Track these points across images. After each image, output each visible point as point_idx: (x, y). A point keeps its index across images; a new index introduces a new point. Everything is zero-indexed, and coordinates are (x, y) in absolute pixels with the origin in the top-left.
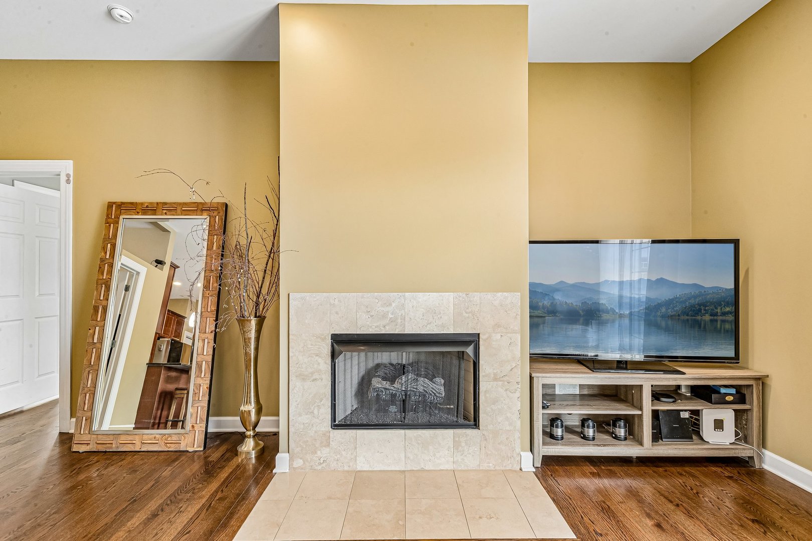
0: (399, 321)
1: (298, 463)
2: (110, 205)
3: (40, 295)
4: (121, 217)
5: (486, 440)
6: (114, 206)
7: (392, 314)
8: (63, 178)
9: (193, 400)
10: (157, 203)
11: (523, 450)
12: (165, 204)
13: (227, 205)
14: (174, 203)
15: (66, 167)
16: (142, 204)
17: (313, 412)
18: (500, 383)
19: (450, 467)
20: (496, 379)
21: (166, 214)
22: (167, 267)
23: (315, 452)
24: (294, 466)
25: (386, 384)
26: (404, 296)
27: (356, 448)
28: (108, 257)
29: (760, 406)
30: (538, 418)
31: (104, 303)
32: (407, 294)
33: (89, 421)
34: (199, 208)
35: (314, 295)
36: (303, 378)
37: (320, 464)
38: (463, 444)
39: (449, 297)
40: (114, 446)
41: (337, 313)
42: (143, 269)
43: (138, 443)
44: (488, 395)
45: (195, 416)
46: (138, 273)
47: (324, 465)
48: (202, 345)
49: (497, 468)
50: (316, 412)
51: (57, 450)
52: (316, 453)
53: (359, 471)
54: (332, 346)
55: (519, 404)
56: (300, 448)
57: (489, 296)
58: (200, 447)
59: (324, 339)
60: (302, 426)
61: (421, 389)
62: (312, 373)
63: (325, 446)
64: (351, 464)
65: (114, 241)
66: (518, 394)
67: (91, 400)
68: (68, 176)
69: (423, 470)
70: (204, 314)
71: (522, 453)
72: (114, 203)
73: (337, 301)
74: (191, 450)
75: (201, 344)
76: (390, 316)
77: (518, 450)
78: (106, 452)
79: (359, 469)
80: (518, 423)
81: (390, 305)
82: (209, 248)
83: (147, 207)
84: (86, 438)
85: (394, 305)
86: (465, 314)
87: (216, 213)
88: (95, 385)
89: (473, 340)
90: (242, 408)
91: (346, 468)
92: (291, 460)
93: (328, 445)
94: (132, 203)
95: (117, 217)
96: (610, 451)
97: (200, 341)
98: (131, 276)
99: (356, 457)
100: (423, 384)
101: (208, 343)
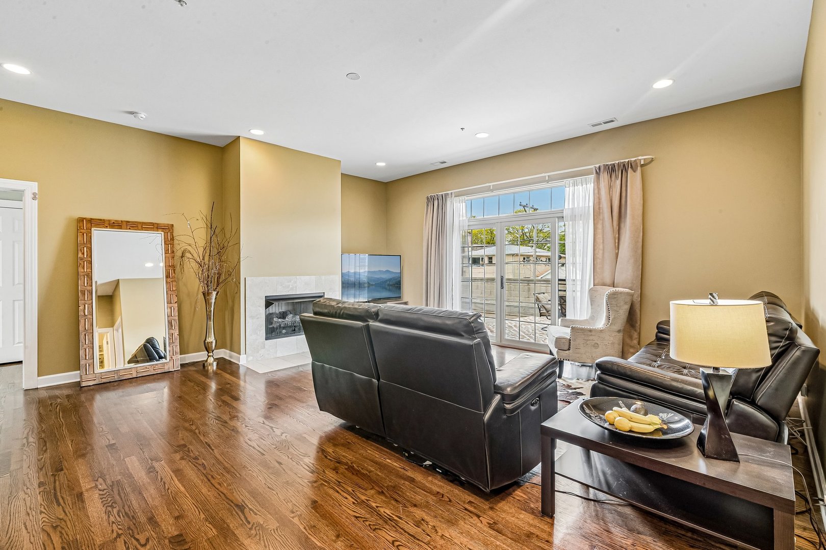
2: (81, 220)
4: (93, 229)
6: (85, 220)
8: (28, 195)
9: (169, 343)
10: (122, 221)
12: (128, 222)
13: (172, 226)
14: (136, 222)
15: (31, 187)
16: (109, 221)
17: (257, 333)
21: (130, 229)
27: (276, 347)
28: (85, 256)
31: (89, 288)
33: (92, 366)
34: (157, 227)
36: (252, 317)
40: (116, 377)
41: (268, 286)
43: (134, 373)
45: (171, 351)
47: (262, 357)
48: (170, 311)
50: (259, 333)
52: (259, 352)
54: (266, 302)
56: (251, 351)
58: (178, 368)
59: (262, 299)
60: (252, 341)
62: (257, 315)
63: (262, 349)
64: (275, 355)
65: (89, 246)
67: (91, 352)
68: (34, 194)
69: (304, 352)
70: (168, 292)
72: (85, 218)
74: (172, 370)
78: (109, 382)
82: (166, 252)
83: (113, 223)
84: (90, 377)
87: (167, 231)
89: (322, 295)
91: (272, 357)
93: (264, 347)
94: (100, 220)
95: (89, 229)
97: (169, 308)
99: (276, 351)
101: (174, 309)
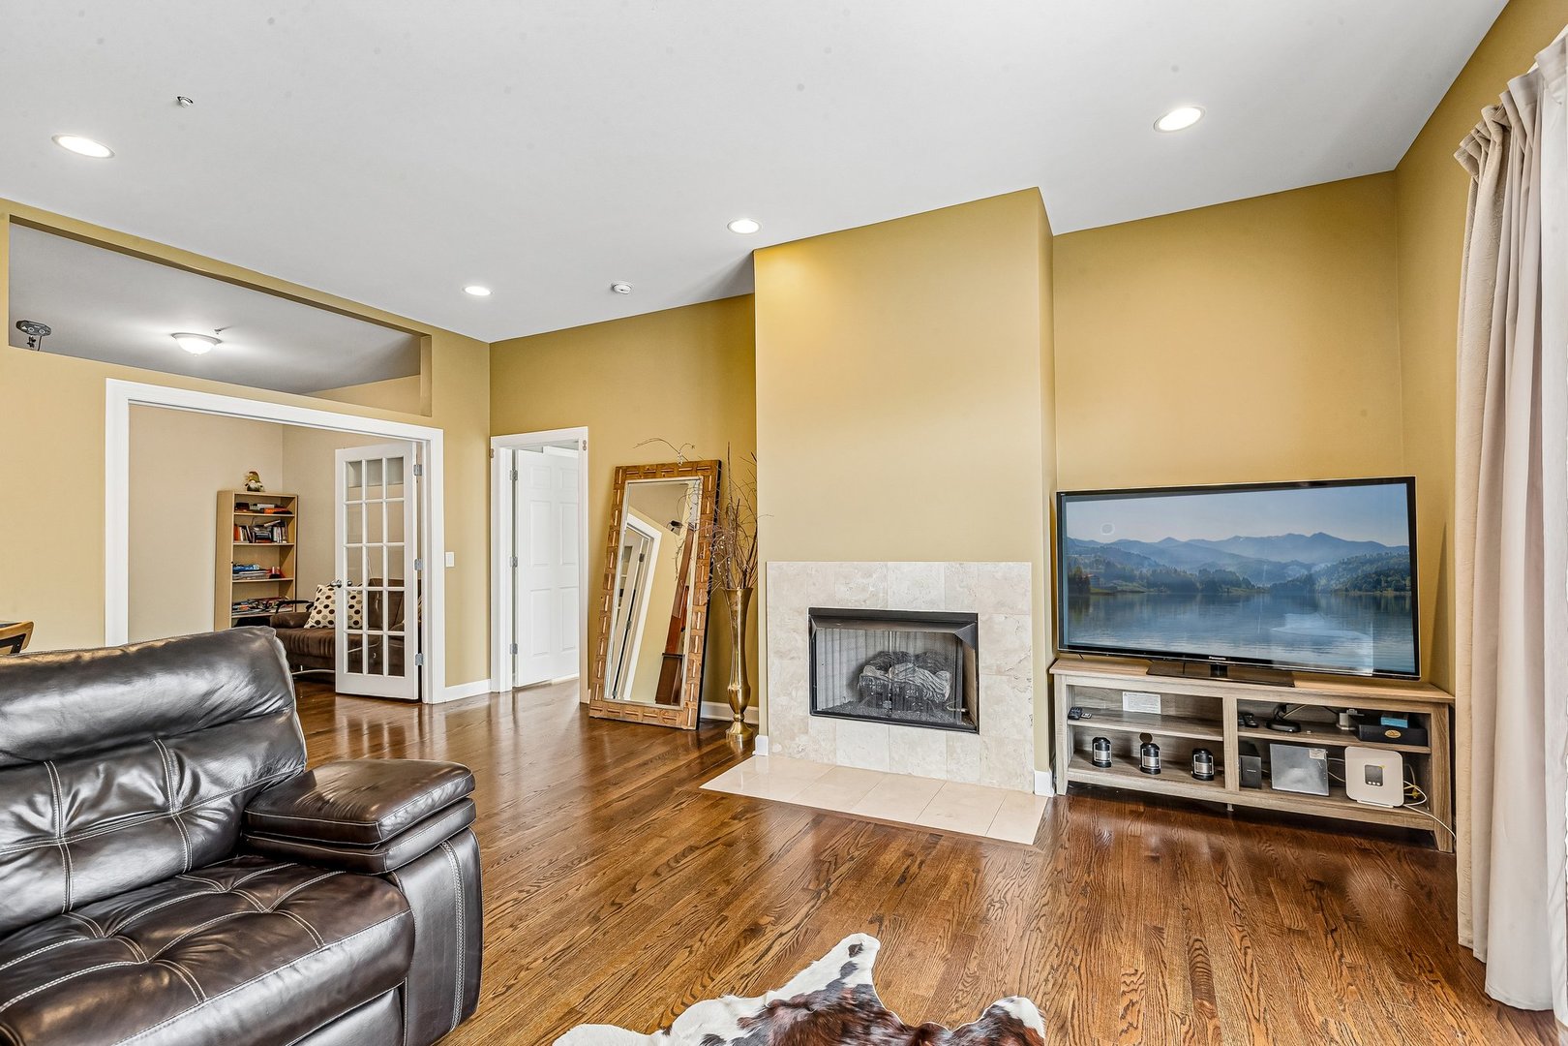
0: (881, 595)
1: (777, 748)
2: (618, 469)
3: (564, 564)
4: (627, 482)
5: (988, 749)
6: (621, 470)
7: (873, 586)
8: (581, 445)
9: (688, 675)
10: (657, 465)
11: (1038, 768)
12: (663, 465)
13: (720, 462)
14: (673, 464)
15: (582, 433)
16: (644, 466)
17: (790, 694)
18: (1004, 677)
19: (943, 776)
20: (999, 672)
21: (665, 475)
22: (684, 531)
23: (793, 738)
24: (774, 751)
25: (879, 673)
26: (886, 566)
27: (835, 740)
28: (616, 524)
29: (1445, 749)
30: (1061, 730)
32: (889, 563)
33: (602, 688)
34: (694, 468)
35: (791, 563)
36: (781, 655)
37: (799, 752)
38: (959, 751)
39: (940, 567)
41: (814, 584)
42: (656, 533)
43: (640, 714)
44: (989, 692)
45: (688, 693)
46: (653, 539)
47: (803, 754)
49: (1003, 786)
50: (794, 693)
51: (578, 714)
52: (794, 740)
53: (840, 766)
54: (810, 621)
55: (1031, 707)
56: (778, 733)
57: (989, 566)
58: (693, 725)
59: (801, 613)
60: (780, 708)
61: (918, 682)
62: (790, 651)
63: (803, 733)
64: (831, 757)
65: (620, 507)
66: (1029, 694)
68: (584, 442)
69: (910, 775)
71: (1036, 772)
72: (621, 467)
73: (814, 570)
74: (685, 728)
75: (694, 617)
76: (871, 589)
77: (1031, 766)
78: (615, 720)
79: (839, 763)
80: (1030, 732)
81: (871, 576)
82: (703, 513)
83: (648, 469)
84: (599, 704)
85: (874, 576)
86: (958, 589)
87: (710, 473)
88: (606, 651)
89: (970, 620)
90: (729, 687)
91: (826, 761)
92: (771, 743)
93: (807, 732)
94: (635, 467)
95: (623, 483)
96: (1169, 787)
98: (646, 543)
99: (835, 749)
100: (922, 677)
